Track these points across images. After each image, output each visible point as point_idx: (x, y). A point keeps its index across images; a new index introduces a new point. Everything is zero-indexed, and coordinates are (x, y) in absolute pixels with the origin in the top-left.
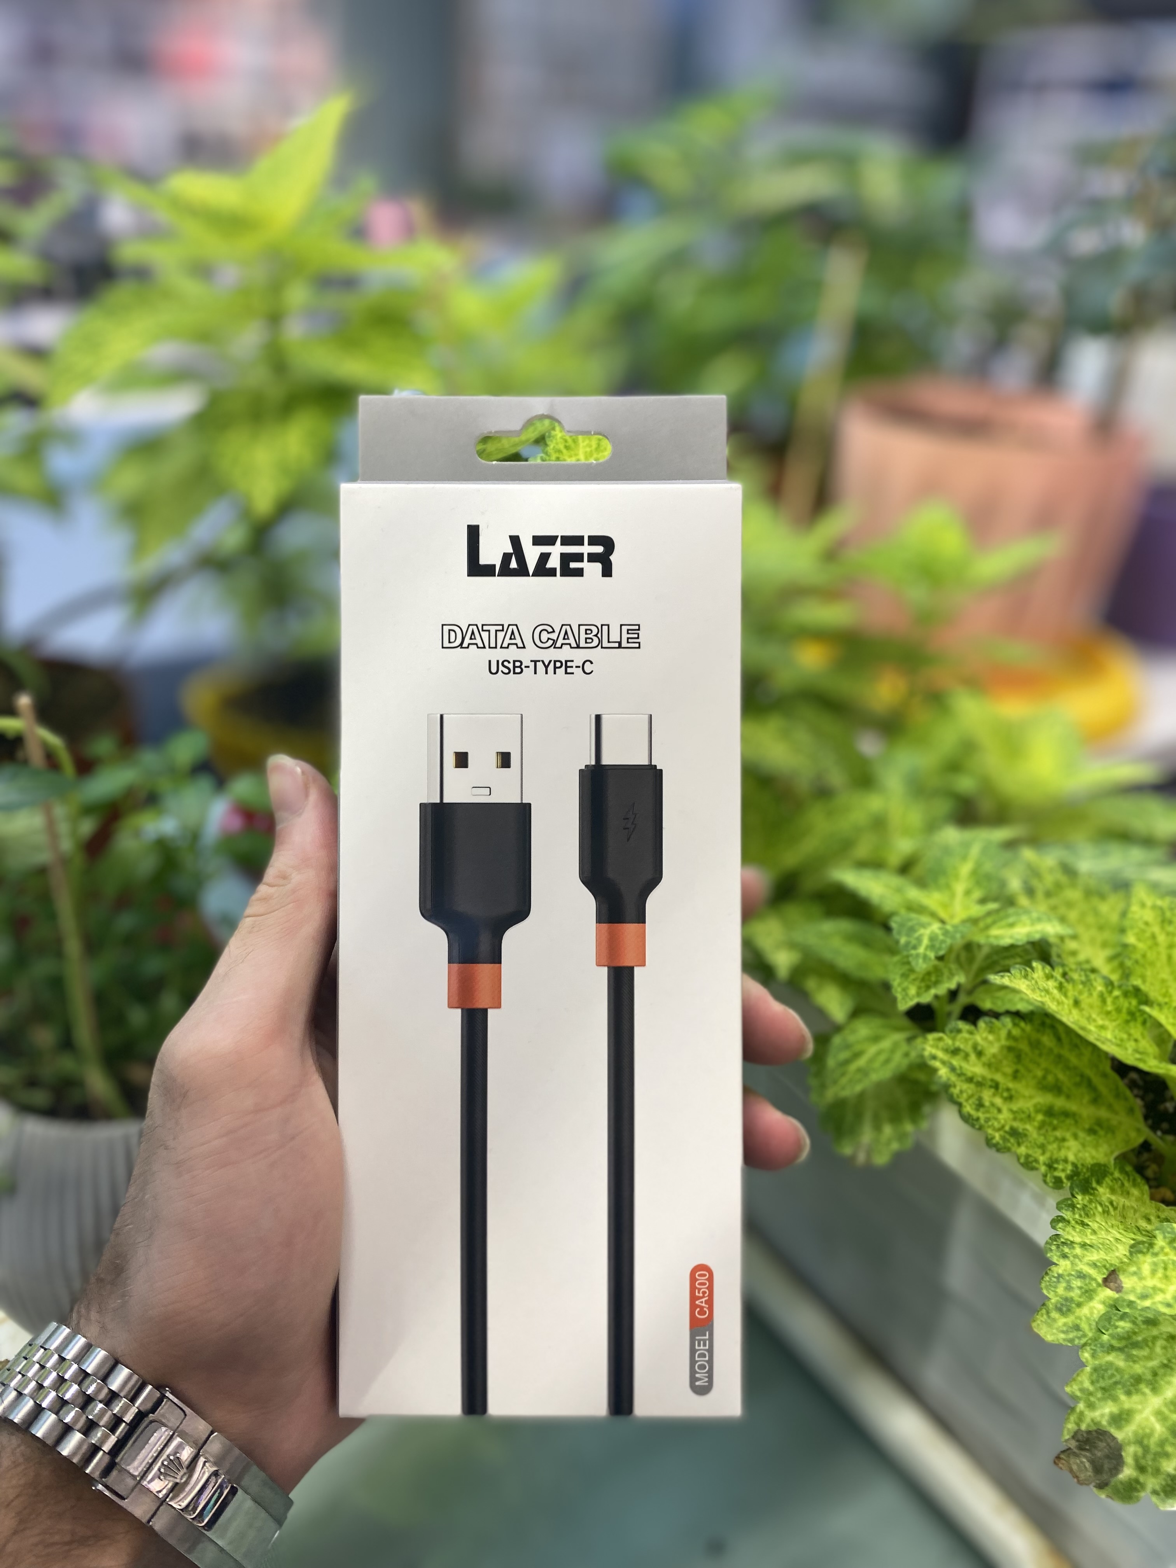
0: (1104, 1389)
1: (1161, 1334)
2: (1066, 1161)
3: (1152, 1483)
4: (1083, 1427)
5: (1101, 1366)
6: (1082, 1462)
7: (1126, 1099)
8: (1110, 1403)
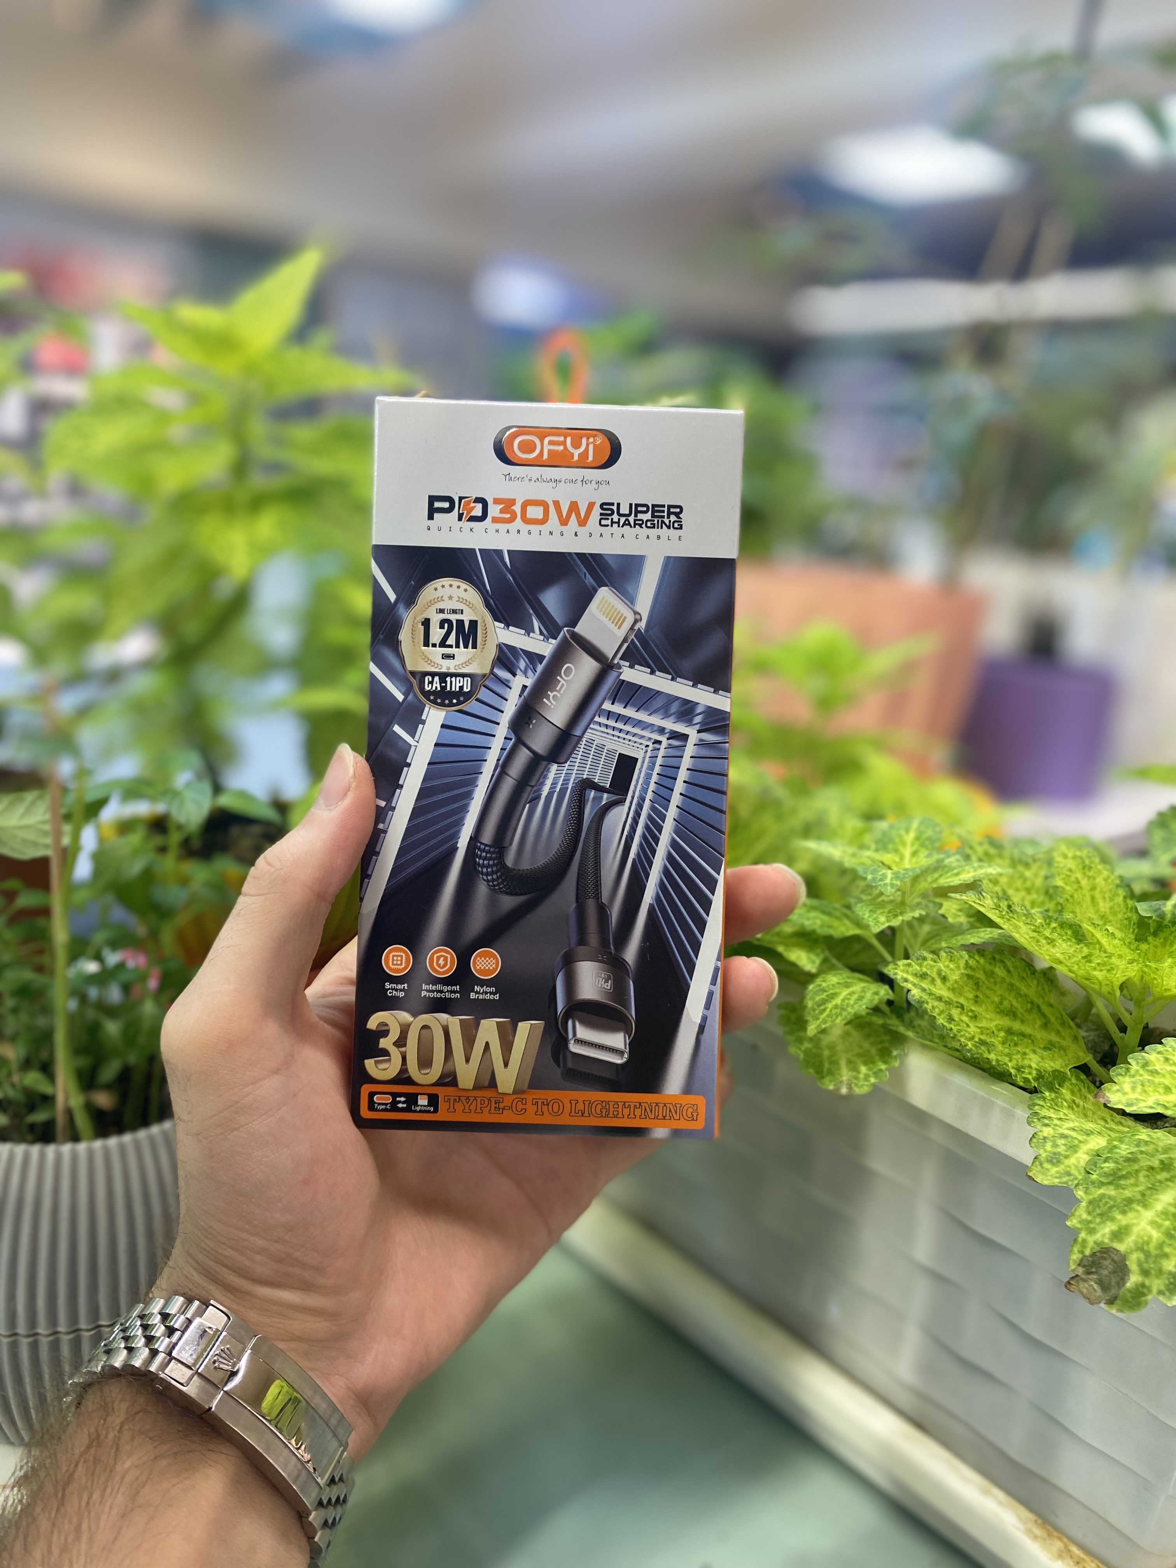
0: (1101, 1215)
1: (1142, 1167)
2: (1030, 1067)
3: (1157, 1284)
4: (1087, 1252)
5: (1094, 1199)
6: (1091, 1286)
7: (1071, 1028)
8: (1109, 1223)
